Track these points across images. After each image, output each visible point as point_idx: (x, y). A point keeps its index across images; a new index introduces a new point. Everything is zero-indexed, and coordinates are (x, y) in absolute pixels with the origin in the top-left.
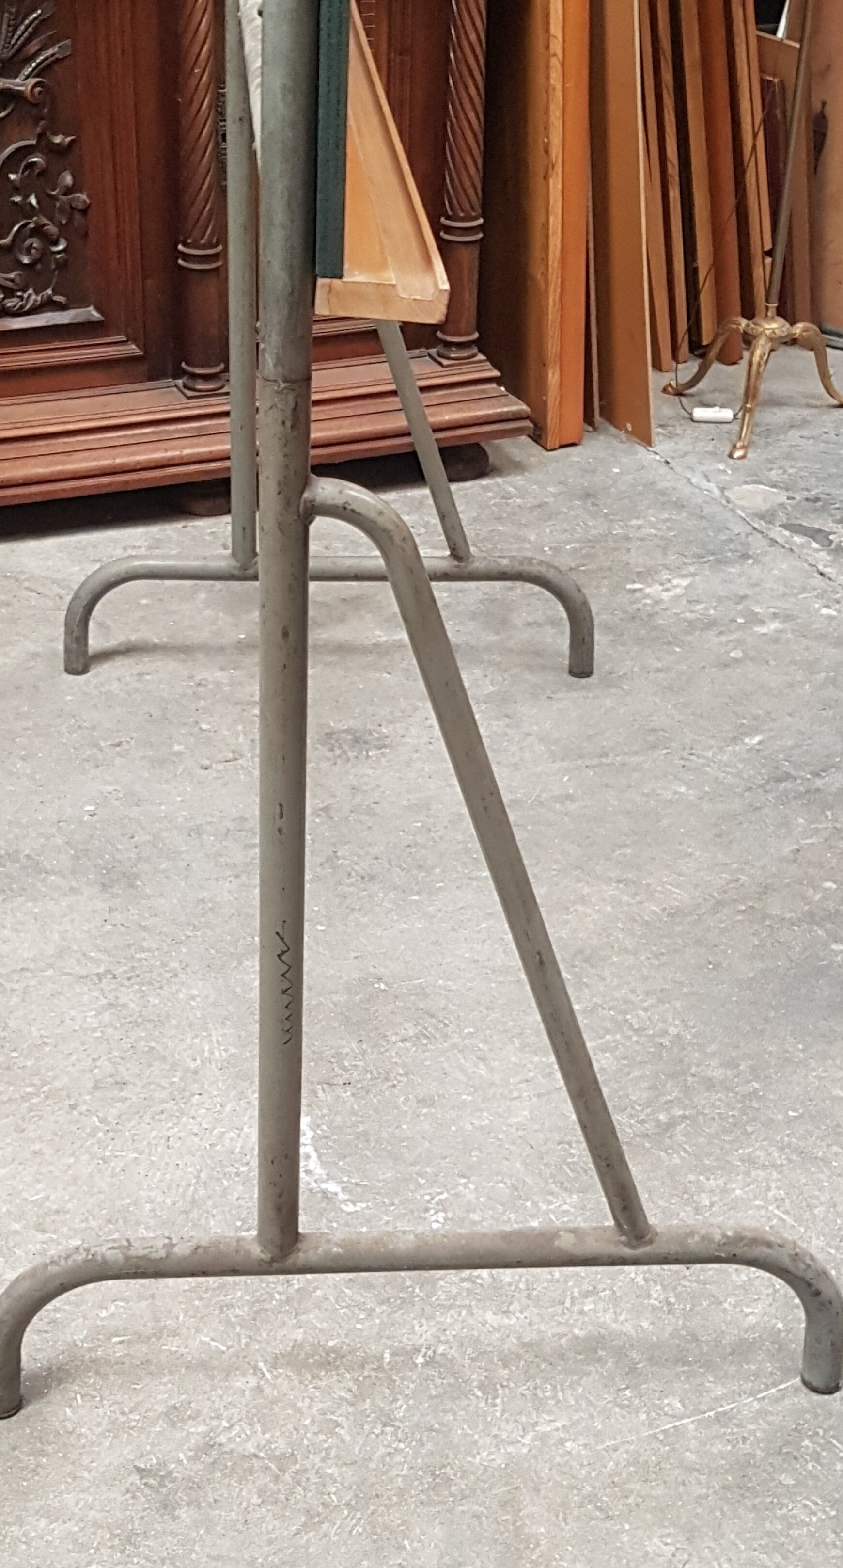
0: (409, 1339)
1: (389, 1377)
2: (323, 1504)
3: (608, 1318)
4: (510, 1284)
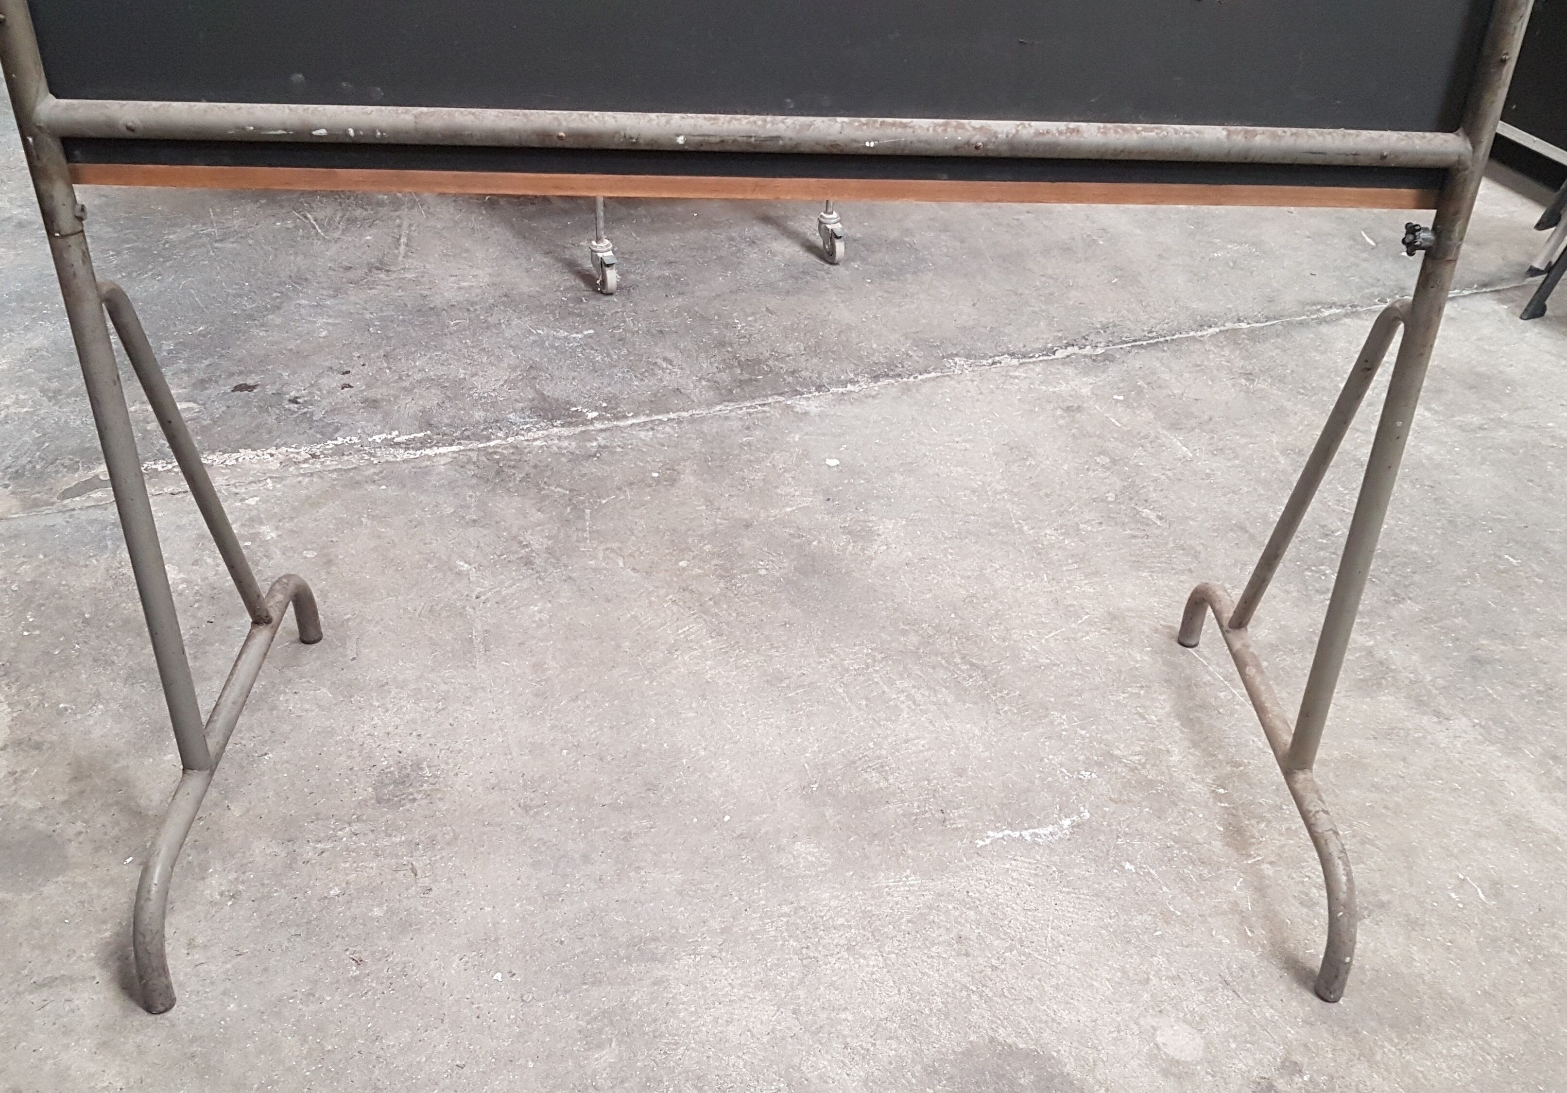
0: (1205, 794)
3: (1162, 712)
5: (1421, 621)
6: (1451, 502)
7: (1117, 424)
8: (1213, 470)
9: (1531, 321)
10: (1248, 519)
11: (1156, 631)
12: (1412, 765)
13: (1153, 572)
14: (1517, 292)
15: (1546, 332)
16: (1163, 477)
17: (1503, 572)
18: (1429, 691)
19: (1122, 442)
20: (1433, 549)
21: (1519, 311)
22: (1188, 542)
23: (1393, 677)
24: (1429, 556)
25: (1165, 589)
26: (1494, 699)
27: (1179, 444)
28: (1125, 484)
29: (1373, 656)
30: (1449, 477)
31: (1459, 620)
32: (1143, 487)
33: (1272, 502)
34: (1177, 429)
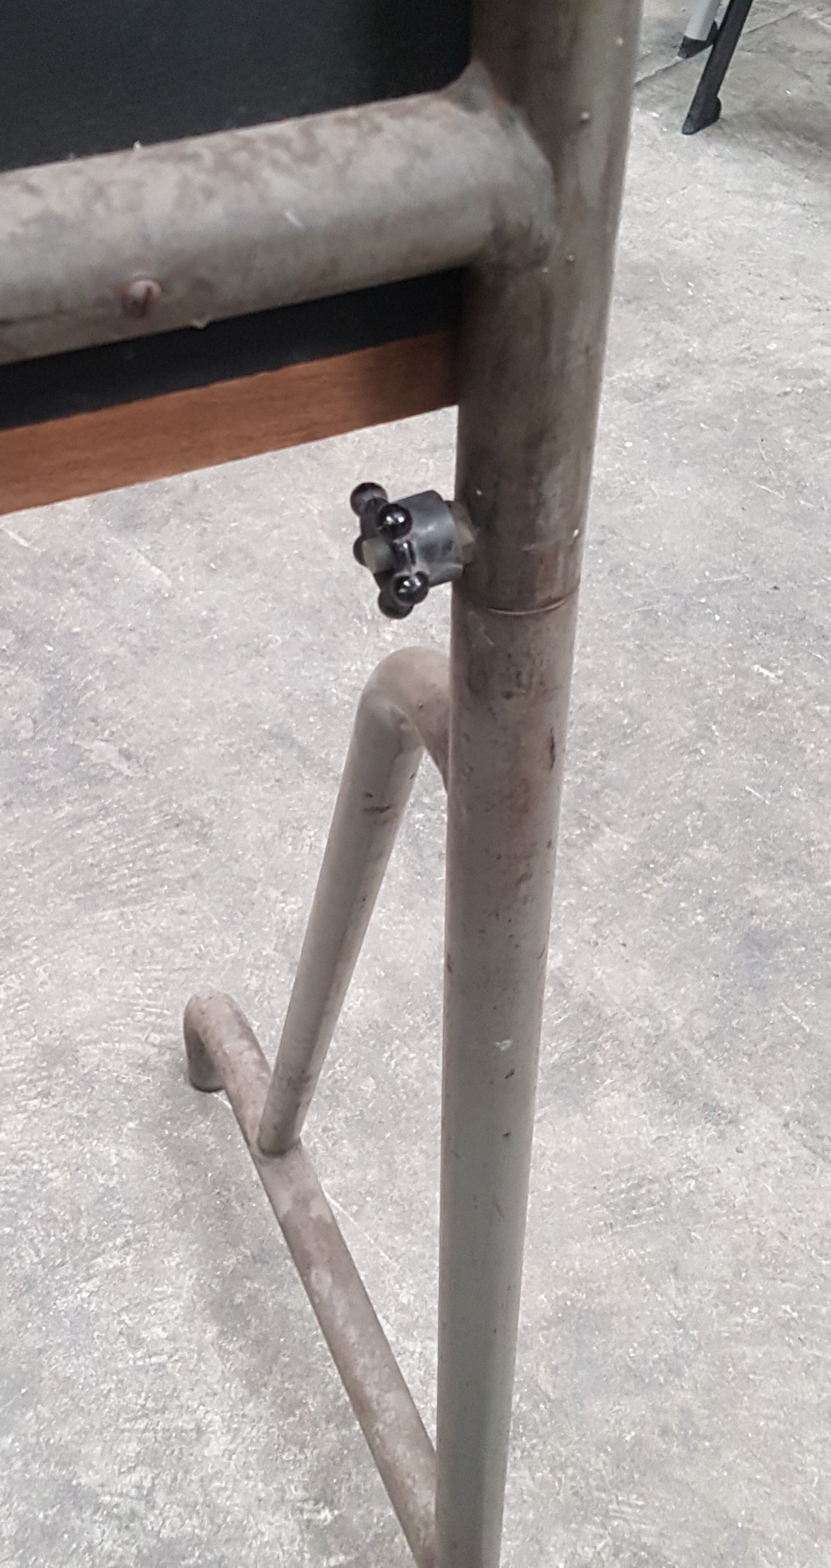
0: (292, 1541)
1: (372, 1545)
2: (616, 1555)
3: (176, 1307)
4: (140, 1441)
5: (637, 874)
6: (640, 568)
7: (22, 542)
8: (213, 610)
9: (700, 133)
10: (292, 713)
11: (144, 1066)
12: (695, 1279)
13: (124, 904)
14: (669, 81)
15: (728, 151)
16: (122, 651)
17: (759, 707)
18: (685, 1056)
19: (35, 585)
20: (627, 688)
21: (680, 119)
22: (185, 804)
23: (614, 1038)
24: (623, 706)
25: (152, 941)
26: (808, 1036)
27: (143, 561)
28: (50, 688)
29: (566, 994)
30: (627, 511)
31: (705, 852)
32: (86, 687)
33: (330, 659)
34: (136, 527)
